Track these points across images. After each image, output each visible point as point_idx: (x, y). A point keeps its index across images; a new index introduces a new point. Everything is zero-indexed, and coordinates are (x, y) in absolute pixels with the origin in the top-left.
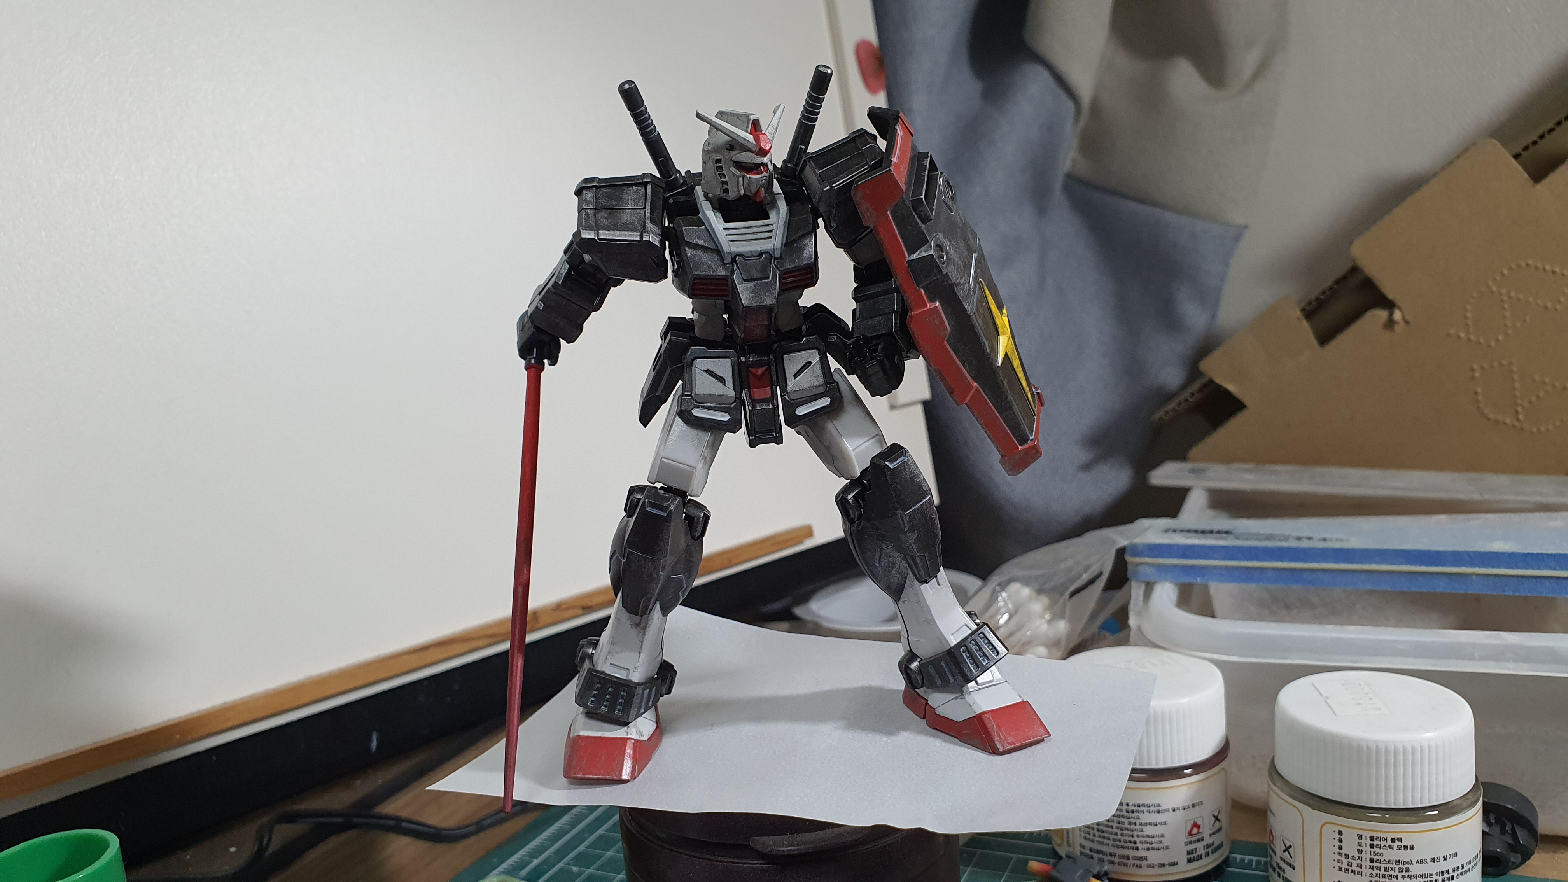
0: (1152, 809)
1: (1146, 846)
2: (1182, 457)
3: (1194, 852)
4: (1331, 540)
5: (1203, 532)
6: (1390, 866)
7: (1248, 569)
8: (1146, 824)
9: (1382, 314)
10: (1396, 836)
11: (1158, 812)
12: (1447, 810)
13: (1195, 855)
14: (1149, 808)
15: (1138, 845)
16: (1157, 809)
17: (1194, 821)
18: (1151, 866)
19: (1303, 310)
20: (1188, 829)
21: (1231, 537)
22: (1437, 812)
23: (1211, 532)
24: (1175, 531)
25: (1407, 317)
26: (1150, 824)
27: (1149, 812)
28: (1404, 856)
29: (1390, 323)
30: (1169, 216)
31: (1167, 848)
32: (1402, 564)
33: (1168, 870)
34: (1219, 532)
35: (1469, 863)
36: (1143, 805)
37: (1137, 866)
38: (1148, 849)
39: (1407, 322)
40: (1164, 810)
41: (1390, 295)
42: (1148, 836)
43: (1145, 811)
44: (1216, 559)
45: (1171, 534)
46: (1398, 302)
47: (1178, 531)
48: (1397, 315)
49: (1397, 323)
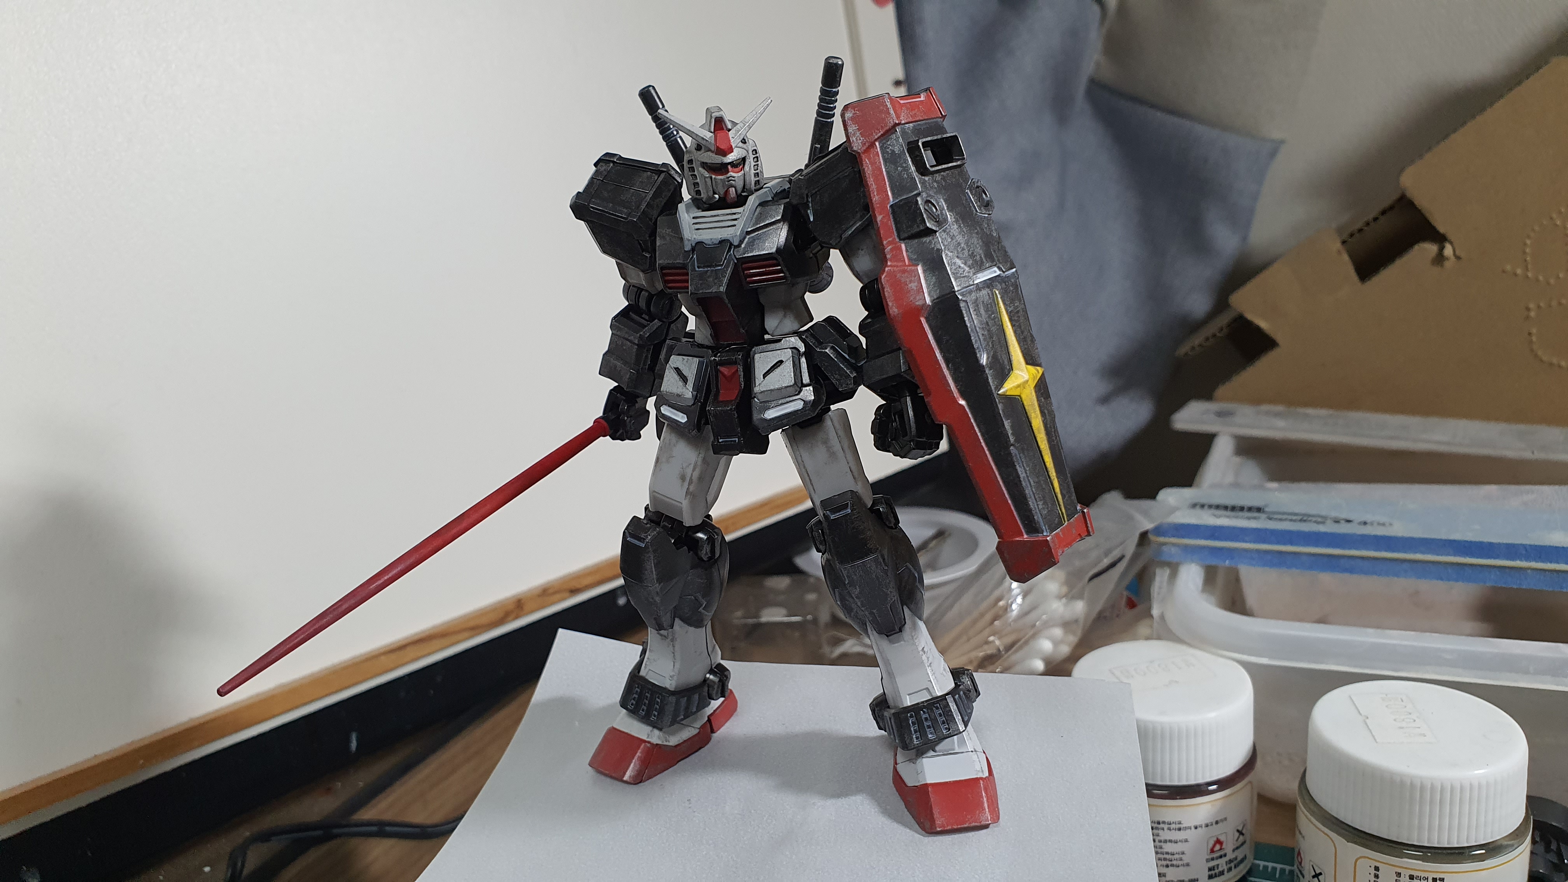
0: (1173, 826)
1: (1165, 863)
3: (1216, 868)
4: (1372, 524)
5: (1233, 509)
7: (1280, 553)
8: (1165, 841)
9: (1431, 248)
10: (1437, 875)
11: (1180, 829)
12: (1492, 849)
13: (1217, 871)
14: (1169, 826)
16: (1178, 826)
17: (1218, 839)
19: (1344, 242)
20: (1211, 846)
21: (1263, 516)
22: (1484, 851)
23: (1242, 509)
24: (1203, 506)
25: (1458, 253)
26: (1170, 841)
27: (1169, 829)
29: (1440, 259)
31: (1188, 865)
34: (1250, 509)
36: (1164, 822)
38: (1167, 866)
39: (1458, 258)
40: (1186, 827)
41: (1442, 229)
42: (1167, 853)
43: (1165, 829)
44: (1246, 542)
45: (1198, 511)
46: (1450, 236)
47: (1206, 507)
48: (1448, 251)
49: (1447, 259)
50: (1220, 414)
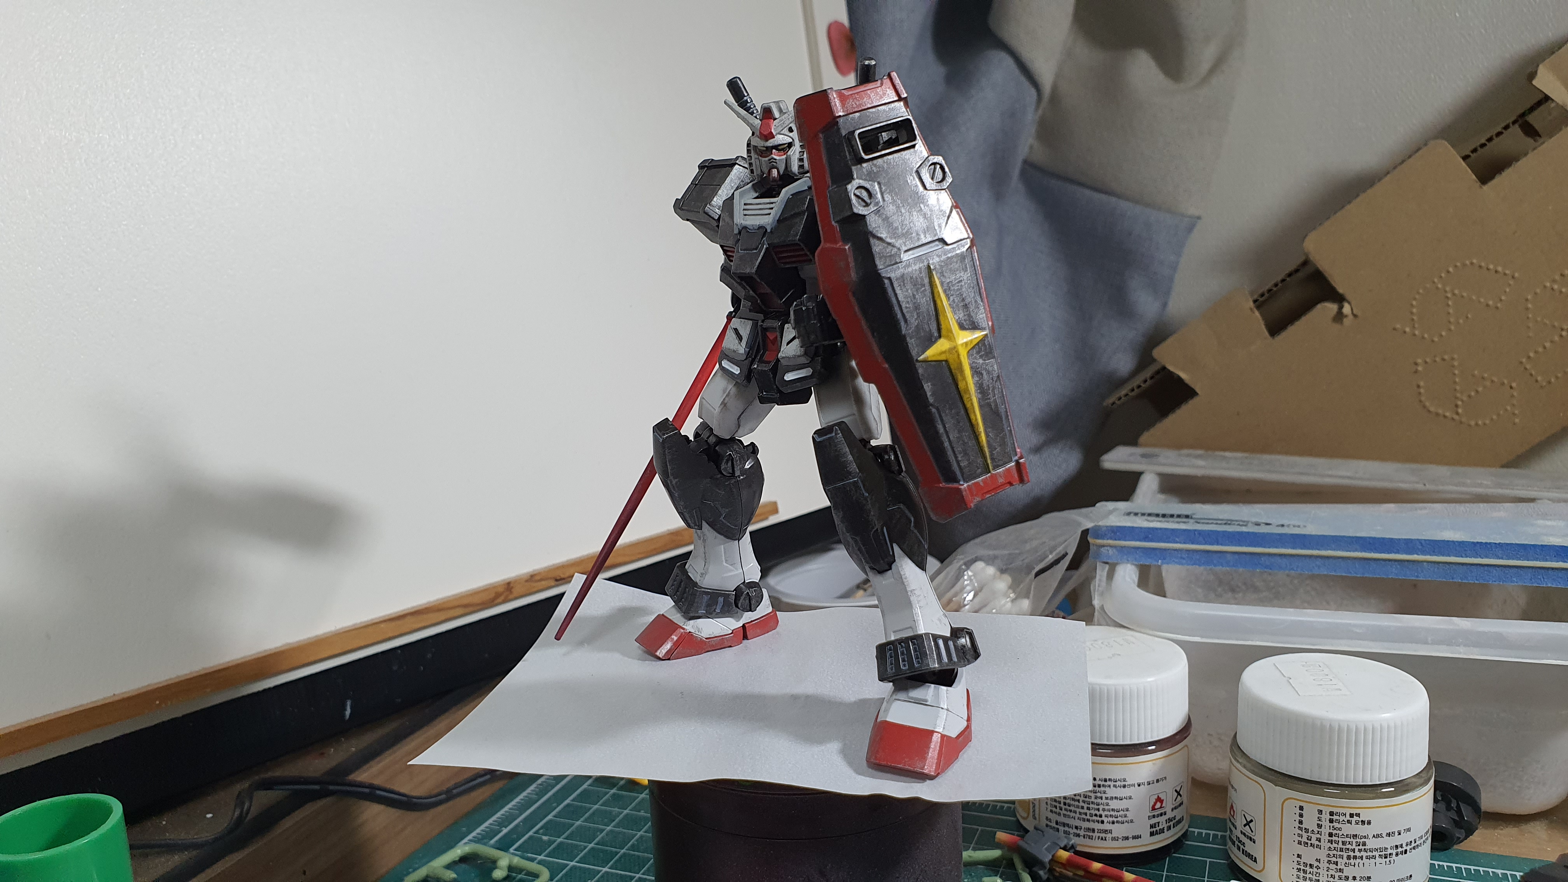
0: (1118, 783)
1: (1111, 819)
2: (1133, 442)
3: (1157, 826)
4: (1288, 526)
5: (1164, 516)
6: (1348, 840)
7: (1208, 552)
8: (1112, 798)
9: (1331, 307)
10: (1354, 811)
11: (1124, 786)
12: (1402, 787)
13: (1158, 828)
14: (1115, 783)
15: (1103, 818)
16: (1123, 783)
17: (1158, 796)
18: (1114, 839)
19: (1255, 301)
20: (1152, 803)
21: (1191, 521)
22: (1393, 789)
23: (1172, 516)
24: (1136, 514)
25: (1355, 312)
26: (1116, 798)
27: (1115, 786)
28: (1361, 830)
29: (1339, 317)
30: (1124, 205)
31: (1132, 821)
32: (1356, 550)
33: (1131, 842)
34: (1179, 516)
35: (1421, 837)
36: (1110, 780)
37: (1102, 839)
38: (1113, 823)
39: (1355, 316)
40: (1129, 785)
41: (1341, 291)
42: (1113, 810)
43: (1112, 786)
44: (1177, 542)
45: (1132, 517)
46: (1348, 296)
47: (1140, 515)
48: (1347, 309)
49: (1346, 316)
50: (1144, 456)
